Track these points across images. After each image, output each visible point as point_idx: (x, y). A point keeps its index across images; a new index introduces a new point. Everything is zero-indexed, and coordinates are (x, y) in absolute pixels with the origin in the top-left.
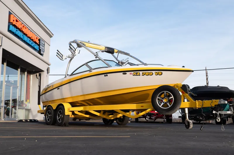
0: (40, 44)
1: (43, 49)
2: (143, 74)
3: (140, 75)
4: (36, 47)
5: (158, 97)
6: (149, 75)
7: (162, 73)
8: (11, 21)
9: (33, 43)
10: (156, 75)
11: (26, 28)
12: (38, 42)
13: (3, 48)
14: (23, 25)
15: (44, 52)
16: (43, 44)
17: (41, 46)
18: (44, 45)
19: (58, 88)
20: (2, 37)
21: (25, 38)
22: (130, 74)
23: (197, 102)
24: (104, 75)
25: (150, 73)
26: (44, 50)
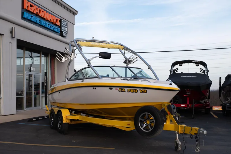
0: (61, 25)
1: (65, 31)
2: (128, 90)
3: (125, 92)
4: (57, 29)
5: (140, 119)
6: (133, 92)
7: (147, 91)
8: (25, 7)
9: (52, 26)
10: (141, 93)
11: (43, 12)
12: (58, 23)
13: (17, 39)
14: (39, 9)
15: (67, 33)
16: (65, 25)
17: (62, 28)
18: (67, 25)
19: (59, 91)
20: (15, 28)
21: (43, 23)
22: (116, 89)
23: (180, 127)
24: (93, 88)
25: (134, 90)
26: (67, 32)
